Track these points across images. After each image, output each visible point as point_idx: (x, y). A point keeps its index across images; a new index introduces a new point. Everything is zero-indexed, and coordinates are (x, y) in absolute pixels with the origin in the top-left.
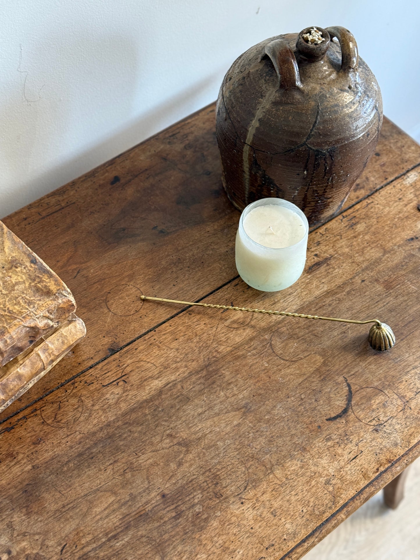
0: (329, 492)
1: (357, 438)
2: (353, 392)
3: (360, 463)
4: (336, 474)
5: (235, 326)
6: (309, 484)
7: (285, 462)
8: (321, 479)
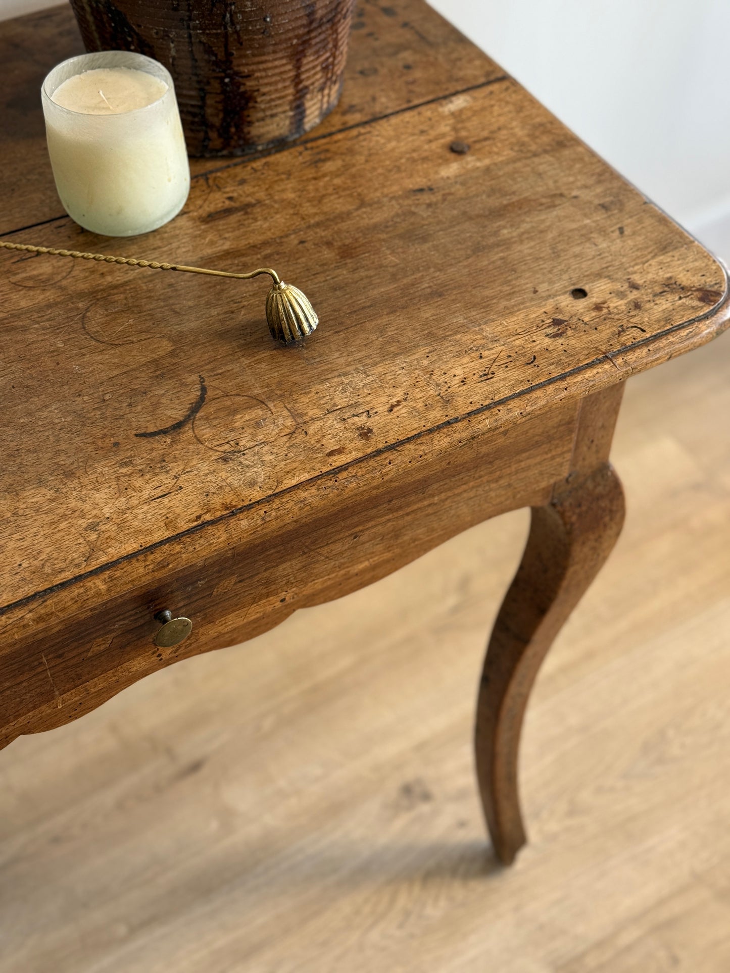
0: (88, 542)
1: (181, 468)
2: (207, 400)
3: (171, 504)
4: (115, 516)
5: (30, 284)
6: (54, 526)
7: (23, 489)
8: (81, 521)
